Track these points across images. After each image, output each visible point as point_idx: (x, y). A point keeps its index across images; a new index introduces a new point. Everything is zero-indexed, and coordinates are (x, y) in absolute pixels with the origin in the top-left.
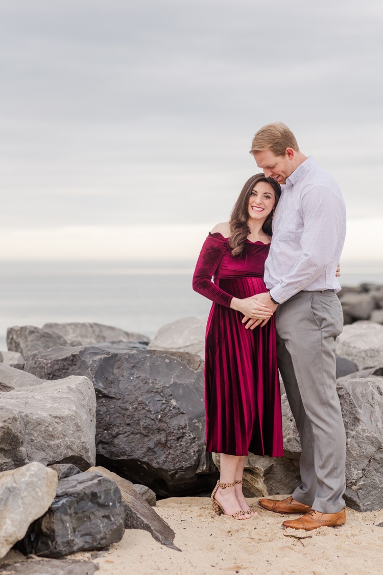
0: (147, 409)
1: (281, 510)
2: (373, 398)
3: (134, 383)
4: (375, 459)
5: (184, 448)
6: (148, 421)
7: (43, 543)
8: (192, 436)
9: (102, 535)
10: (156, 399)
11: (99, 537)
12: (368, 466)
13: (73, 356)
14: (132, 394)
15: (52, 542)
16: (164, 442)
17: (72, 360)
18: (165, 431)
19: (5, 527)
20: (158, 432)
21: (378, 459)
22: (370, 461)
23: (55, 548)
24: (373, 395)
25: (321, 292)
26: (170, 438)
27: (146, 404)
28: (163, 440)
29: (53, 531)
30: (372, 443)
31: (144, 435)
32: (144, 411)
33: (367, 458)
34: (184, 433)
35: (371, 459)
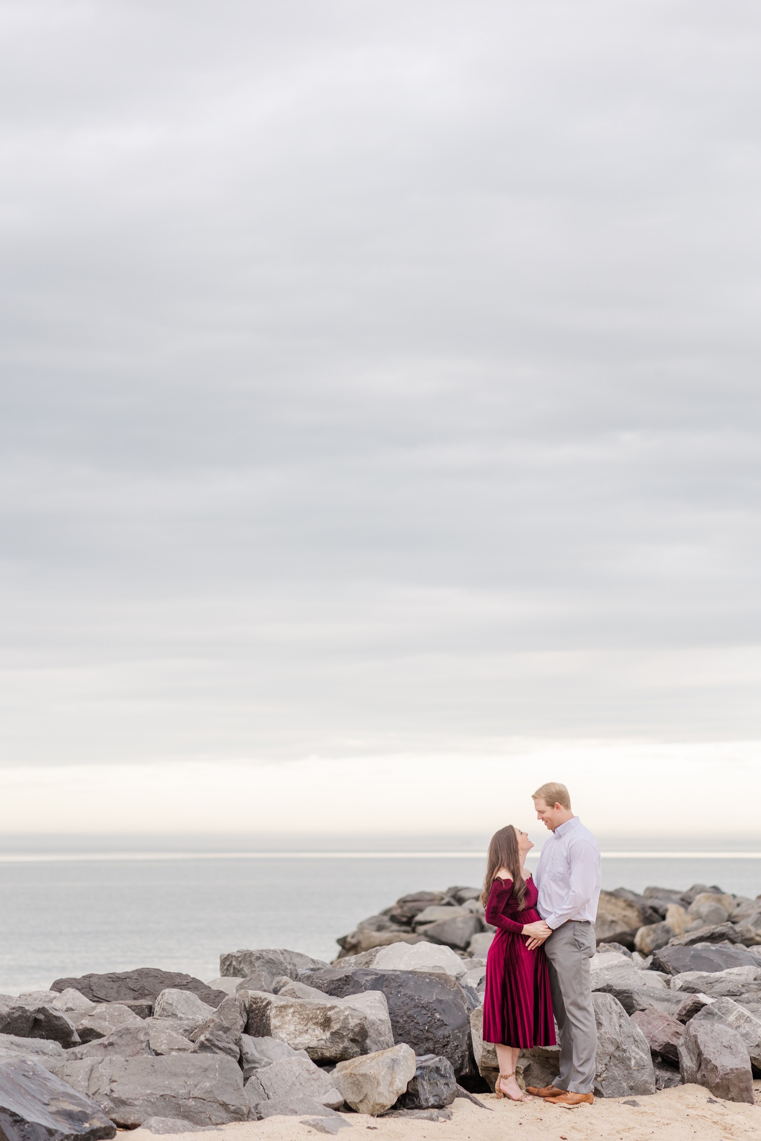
0: (415, 1021)
1: (543, 1095)
2: (611, 1007)
3: (401, 1000)
4: (614, 1056)
5: (450, 1054)
6: (418, 1032)
7: (409, 1100)
8: (456, 1044)
9: (445, 1096)
10: (423, 1013)
11: (443, 1098)
12: (609, 1062)
13: (347, 976)
14: (401, 1009)
15: (417, 1099)
16: (432, 1049)
17: (346, 980)
18: (432, 1040)
19: (396, 1084)
20: (427, 1041)
21: (617, 1056)
22: (610, 1058)
23: (419, 1102)
24: (611, 1005)
25: (580, 922)
26: (437, 1046)
27: (414, 1018)
28: (431, 1047)
29: (417, 1091)
30: (612, 1043)
31: (414, 1043)
32: (413, 1023)
33: (608, 1055)
34: (448, 1041)
35: (612, 1056)
